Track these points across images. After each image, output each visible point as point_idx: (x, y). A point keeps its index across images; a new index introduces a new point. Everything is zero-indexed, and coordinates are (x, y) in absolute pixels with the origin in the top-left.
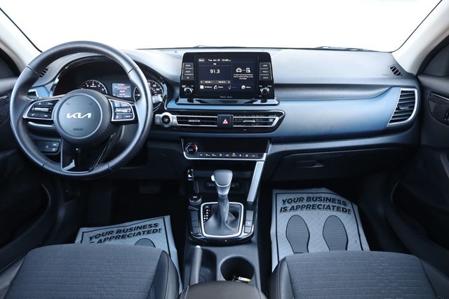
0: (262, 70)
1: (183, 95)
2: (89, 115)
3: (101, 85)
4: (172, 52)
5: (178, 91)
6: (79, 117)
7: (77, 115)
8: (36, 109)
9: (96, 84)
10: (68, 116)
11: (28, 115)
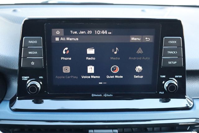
0: (166, 50)
1: (23, 94)
4: (9, 11)
5: (15, 85)
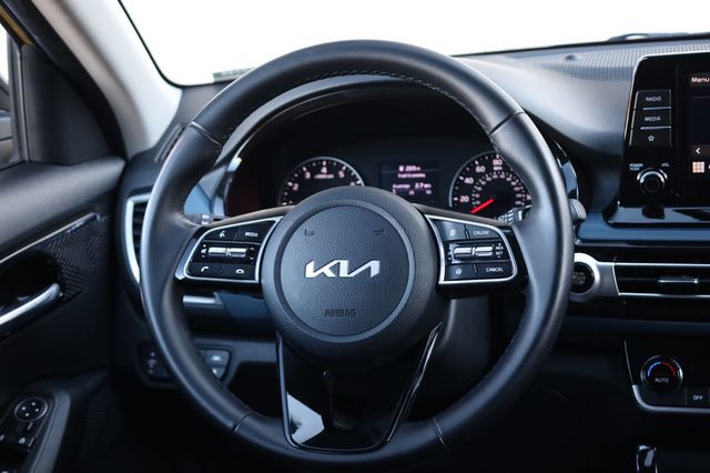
2: (375, 267)
3: (347, 172)
6: (344, 272)
7: (336, 269)
8: (212, 250)
9: (333, 169)
10: (310, 272)
11: (191, 270)
